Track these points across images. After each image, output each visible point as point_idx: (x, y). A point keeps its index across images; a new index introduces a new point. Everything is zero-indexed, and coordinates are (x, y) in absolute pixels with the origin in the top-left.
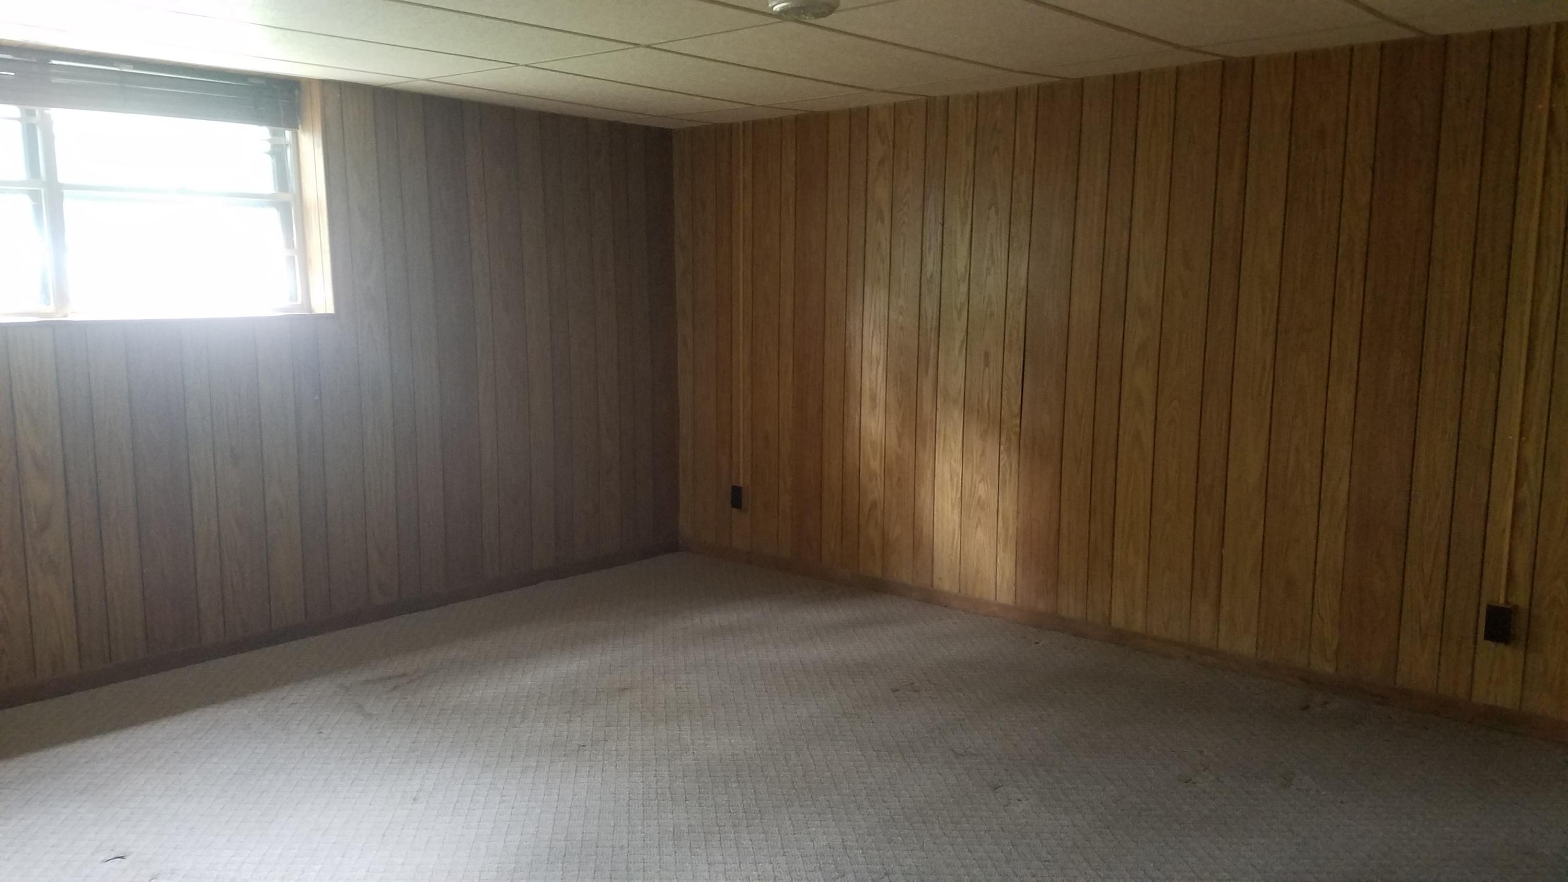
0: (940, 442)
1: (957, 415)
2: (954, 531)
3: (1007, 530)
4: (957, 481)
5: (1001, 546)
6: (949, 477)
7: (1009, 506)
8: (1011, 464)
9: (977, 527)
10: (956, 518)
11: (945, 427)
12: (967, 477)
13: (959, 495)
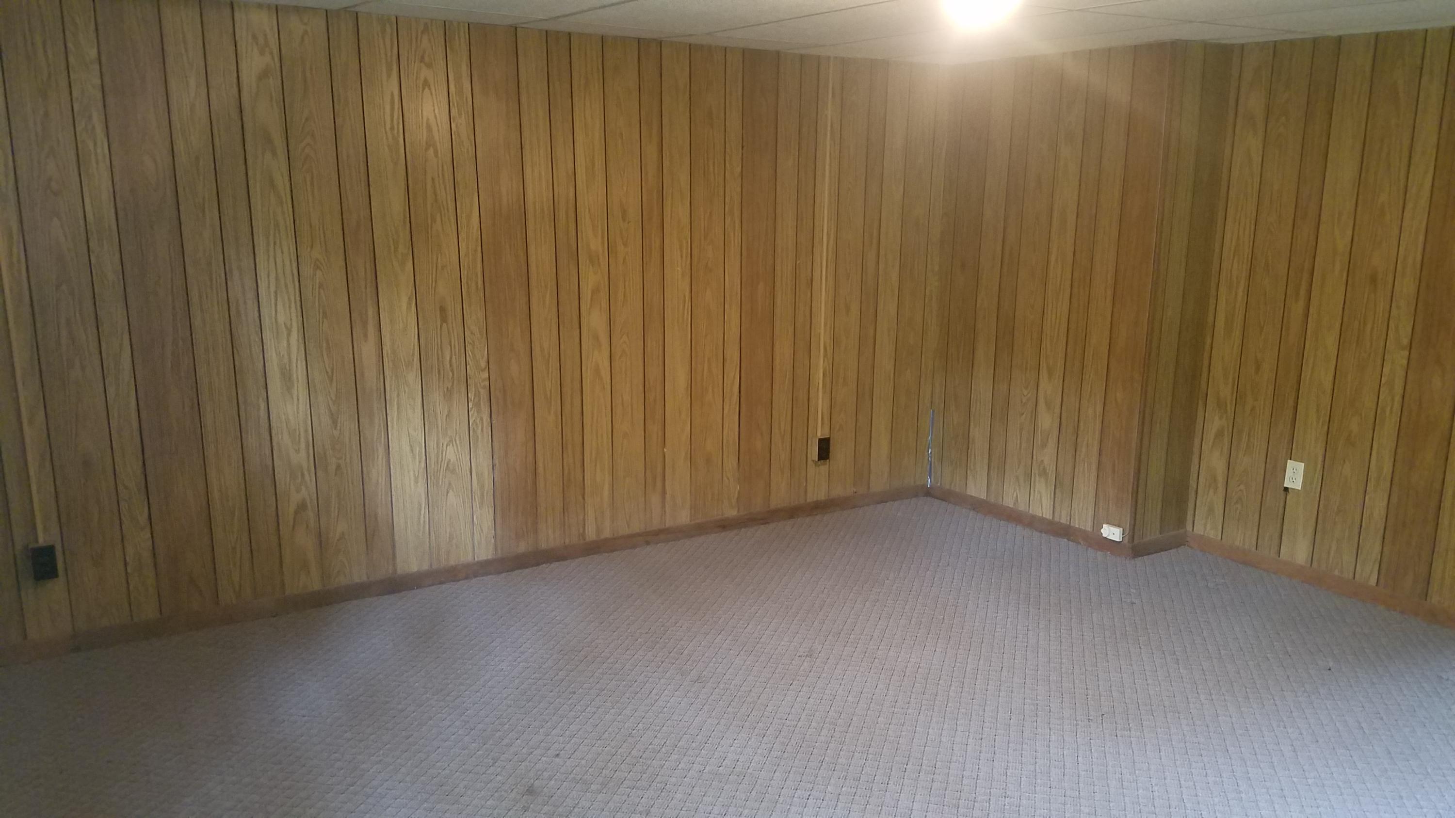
0: (393, 413)
1: (413, 377)
2: (420, 505)
3: (482, 487)
4: (420, 452)
5: (477, 504)
6: (408, 448)
7: (483, 460)
8: (482, 419)
9: (448, 492)
10: (421, 489)
11: (398, 395)
12: (432, 444)
13: (423, 465)
